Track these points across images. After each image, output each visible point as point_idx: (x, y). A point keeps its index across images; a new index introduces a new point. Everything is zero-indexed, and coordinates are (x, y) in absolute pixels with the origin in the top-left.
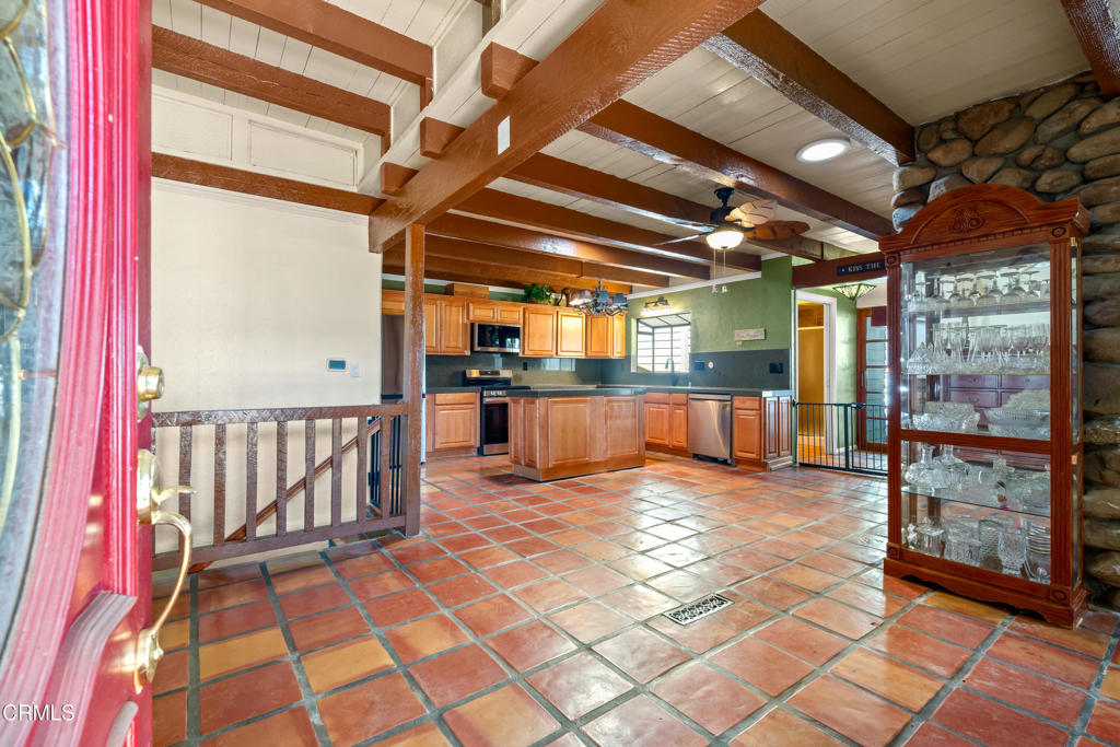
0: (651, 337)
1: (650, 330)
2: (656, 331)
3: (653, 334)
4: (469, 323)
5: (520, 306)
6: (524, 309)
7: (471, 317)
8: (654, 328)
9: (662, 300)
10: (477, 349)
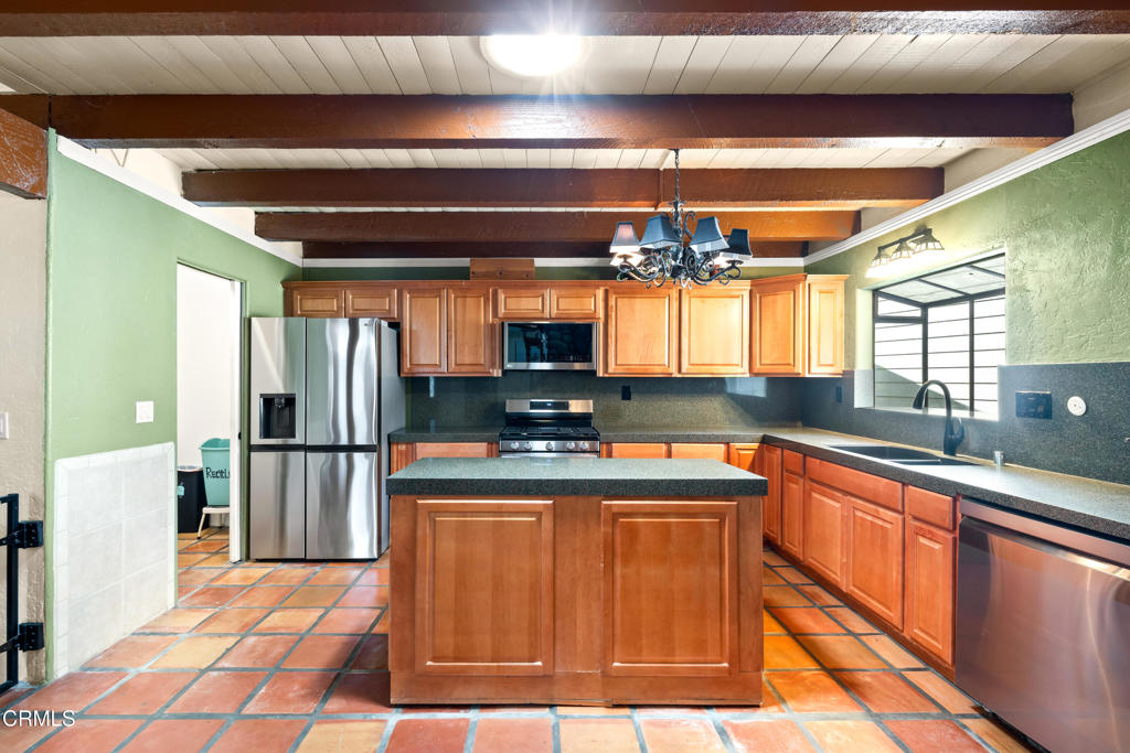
0: (919, 327)
1: (917, 313)
2: (932, 312)
3: (923, 321)
4: (497, 321)
5: (598, 287)
6: (606, 292)
7: (502, 311)
8: (925, 307)
9: (923, 233)
10: (509, 366)
